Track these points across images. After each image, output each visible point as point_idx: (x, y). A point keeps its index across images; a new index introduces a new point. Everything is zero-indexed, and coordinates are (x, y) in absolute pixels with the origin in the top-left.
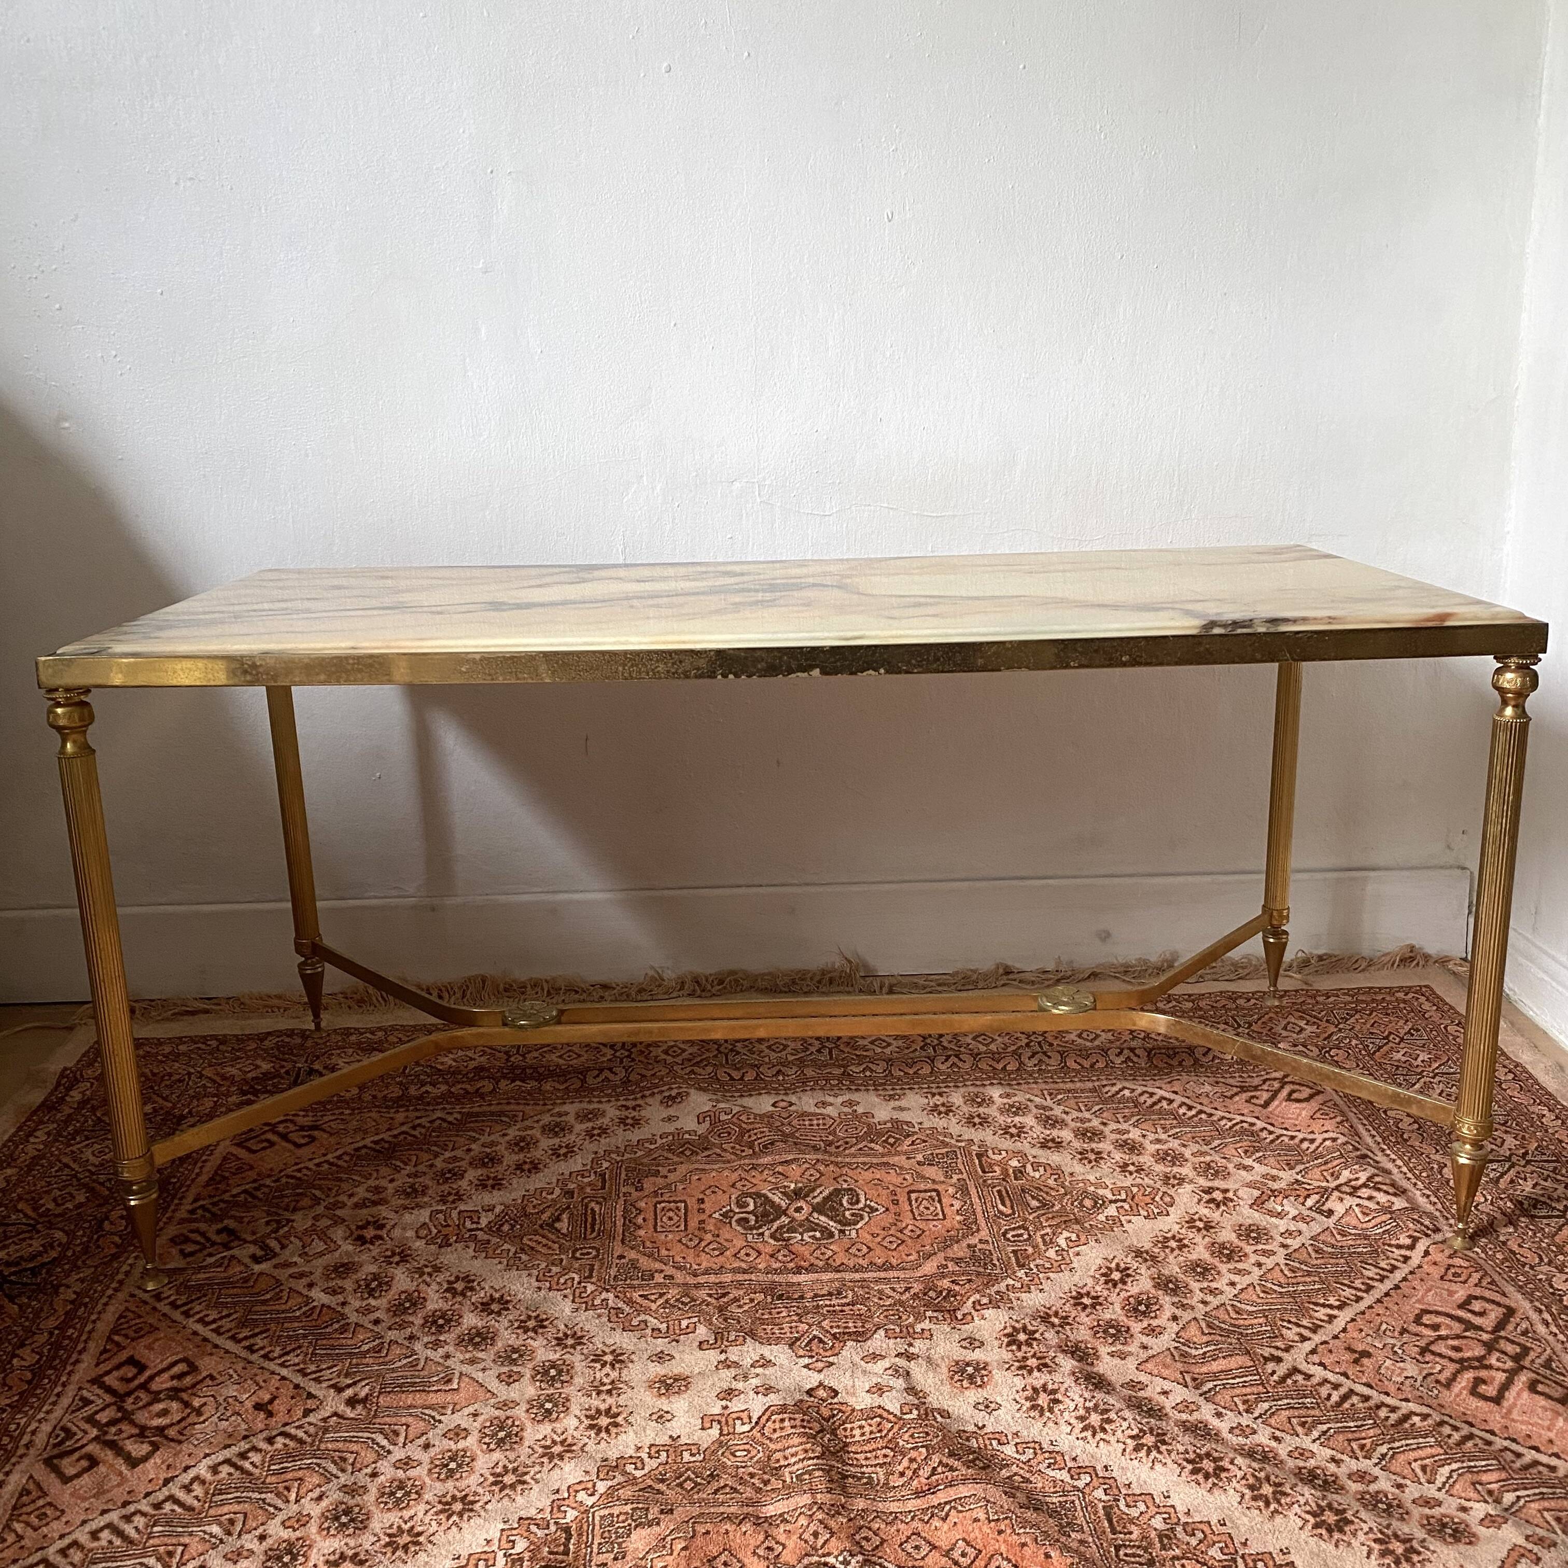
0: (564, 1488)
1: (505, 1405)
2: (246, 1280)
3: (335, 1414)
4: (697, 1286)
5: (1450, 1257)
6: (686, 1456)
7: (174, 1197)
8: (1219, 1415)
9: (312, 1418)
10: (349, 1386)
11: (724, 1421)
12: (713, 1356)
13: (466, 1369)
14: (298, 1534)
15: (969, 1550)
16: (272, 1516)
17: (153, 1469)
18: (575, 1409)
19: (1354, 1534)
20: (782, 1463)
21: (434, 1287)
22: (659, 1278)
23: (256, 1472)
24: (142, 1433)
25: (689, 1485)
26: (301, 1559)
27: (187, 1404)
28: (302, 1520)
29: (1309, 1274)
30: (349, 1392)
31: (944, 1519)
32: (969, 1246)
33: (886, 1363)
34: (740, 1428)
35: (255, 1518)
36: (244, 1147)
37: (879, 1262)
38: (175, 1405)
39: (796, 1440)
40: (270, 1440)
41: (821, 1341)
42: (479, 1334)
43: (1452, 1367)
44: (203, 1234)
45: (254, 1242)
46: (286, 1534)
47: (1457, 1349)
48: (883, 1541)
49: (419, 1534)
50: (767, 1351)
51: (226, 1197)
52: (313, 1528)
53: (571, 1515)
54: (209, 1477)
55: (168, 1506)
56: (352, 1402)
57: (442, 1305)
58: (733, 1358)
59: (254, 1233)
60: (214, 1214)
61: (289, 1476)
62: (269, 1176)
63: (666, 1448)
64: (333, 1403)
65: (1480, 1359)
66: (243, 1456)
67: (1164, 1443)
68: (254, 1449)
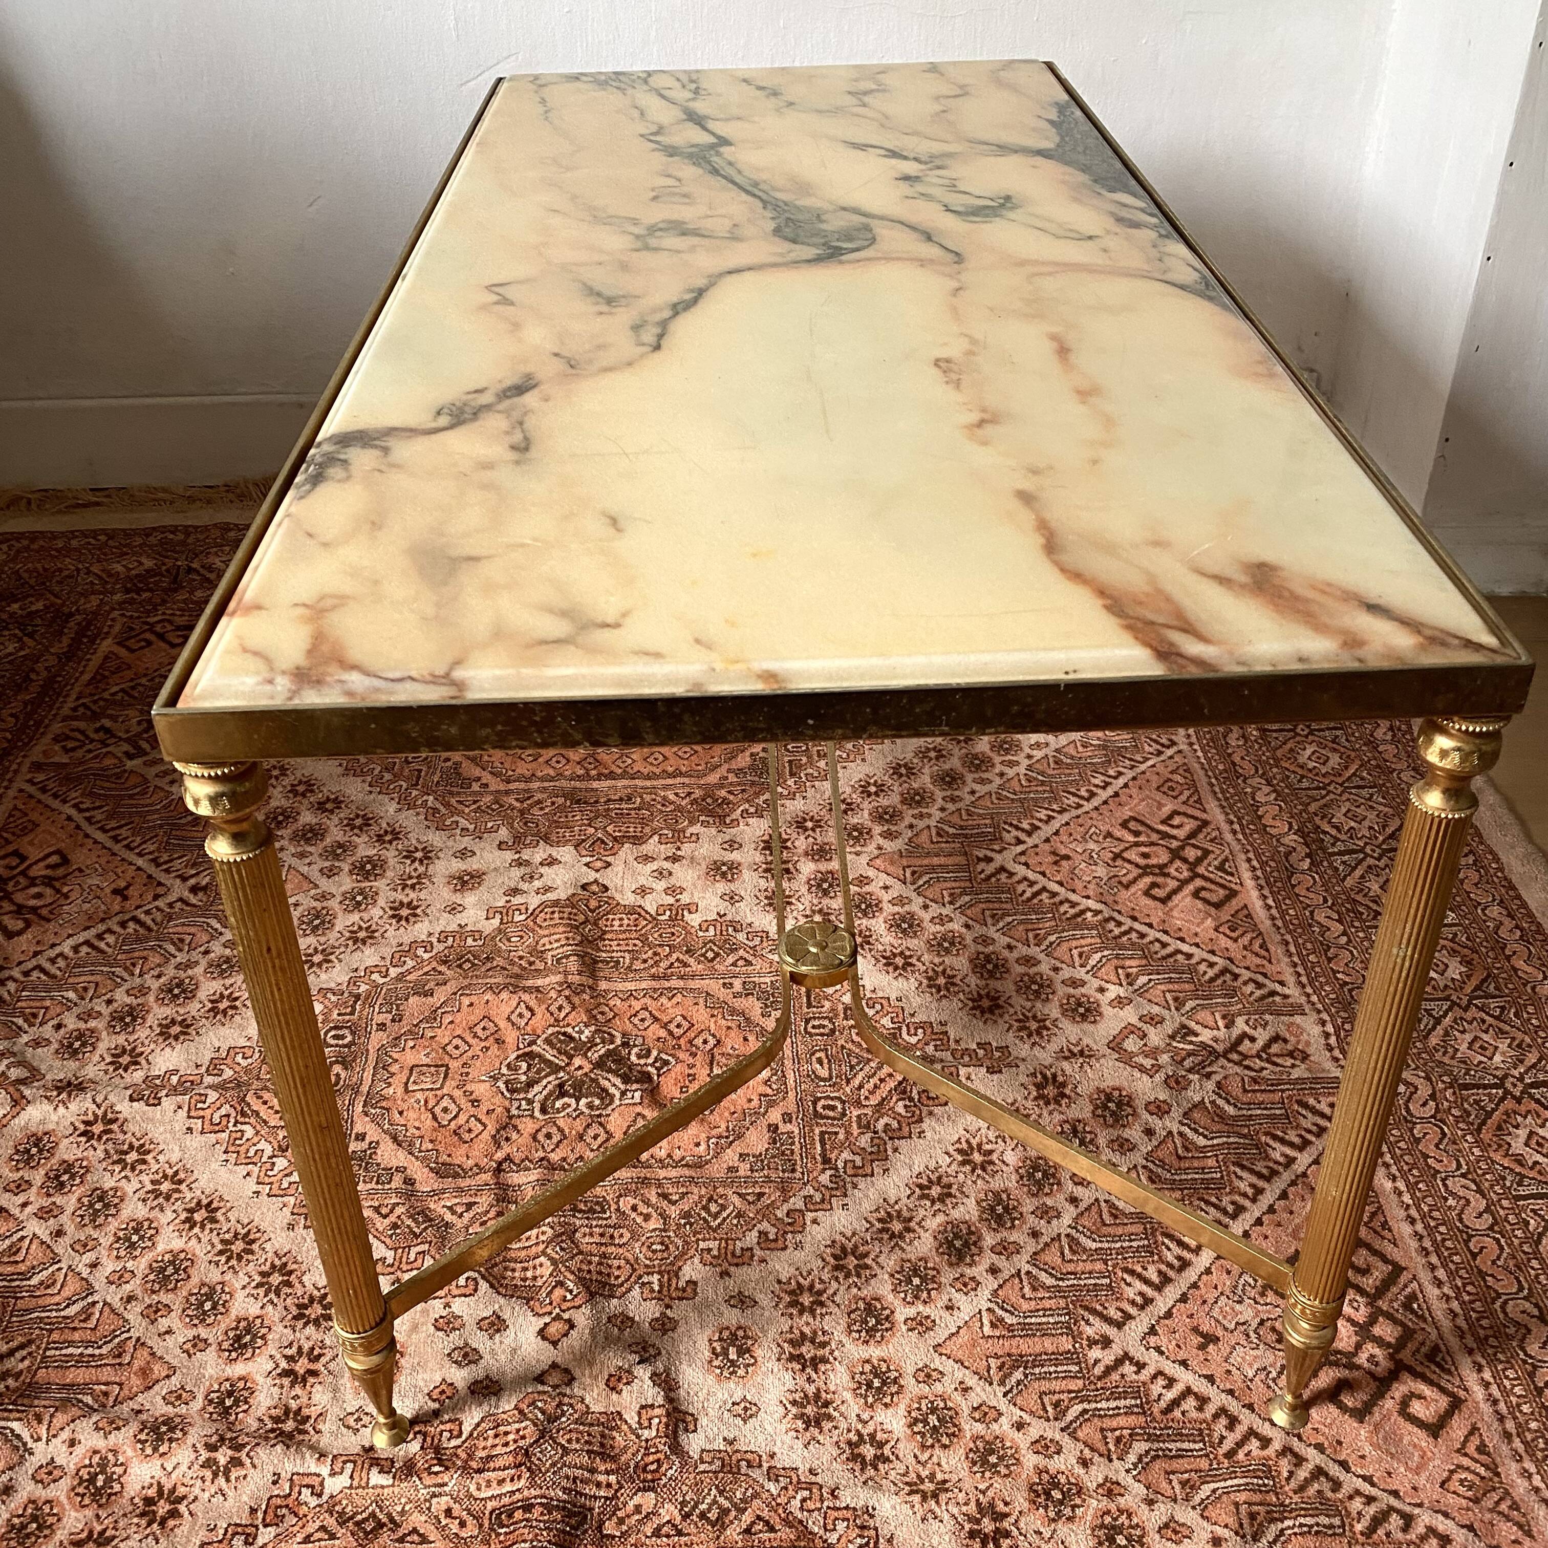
0: (362, 968)
1: (324, 897)
2: (118, 776)
3: (181, 900)
4: (507, 793)
5: (1172, 772)
6: (470, 941)
7: (59, 695)
8: (926, 907)
9: (160, 903)
10: (192, 876)
11: (505, 912)
12: (509, 856)
13: (295, 862)
14: (139, 1001)
15: (684, 1023)
16: (119, 986)
17: (25, 942)
18: (381, 902)
19: (1001, 1016)
20: (548, 947)
21: (280, 789)
22: (476, 787)
23: (109, 950)
24: (20, 910)
25: (467, 966)
26: (140, 1021)
27: (58, 891)
28: (143, 991)
29: (1043, 783)
30: (192, 881)
31: (670, 999)
32: (752, 755)
33: (654, 866)
34: (518, 918)
35: (105, 986)
36: (124, 646)
37: (670, 769)
38: (48, 891)
39: (561, 929)
40: (123, 925)
41: (603, 842)
42: (311, 830)
43: (1136, 872)
44: (82, 732)
45: (127, 740)
46: (128, 1000)
47: (1145, 856)
48: (616, 1015)
49: (236, 999)
50: (555, 852)
51: (106, 695)
52: (151, 998)
53: (363, 988)
54: (71, 954)
55: (35, 974)
56: (194, 890)
57: (284, 803)
58: (525, 857)
59: (127, 731)
60: (93, 712)
61: (136, 954)
62: (145, 675)
63: (453, 934)
64: (179, 890)
65: (1162, 867)
66: (100, 937)
67: (869, 943)
68: (109, 931)
